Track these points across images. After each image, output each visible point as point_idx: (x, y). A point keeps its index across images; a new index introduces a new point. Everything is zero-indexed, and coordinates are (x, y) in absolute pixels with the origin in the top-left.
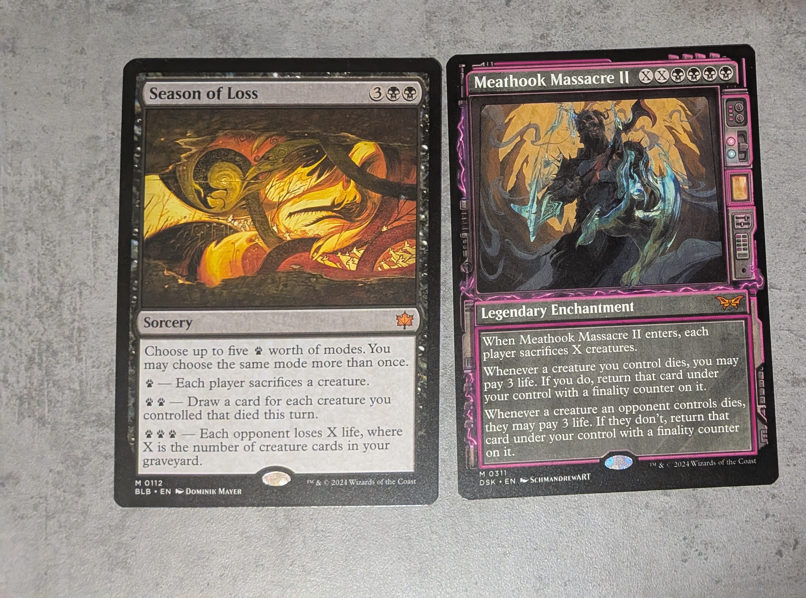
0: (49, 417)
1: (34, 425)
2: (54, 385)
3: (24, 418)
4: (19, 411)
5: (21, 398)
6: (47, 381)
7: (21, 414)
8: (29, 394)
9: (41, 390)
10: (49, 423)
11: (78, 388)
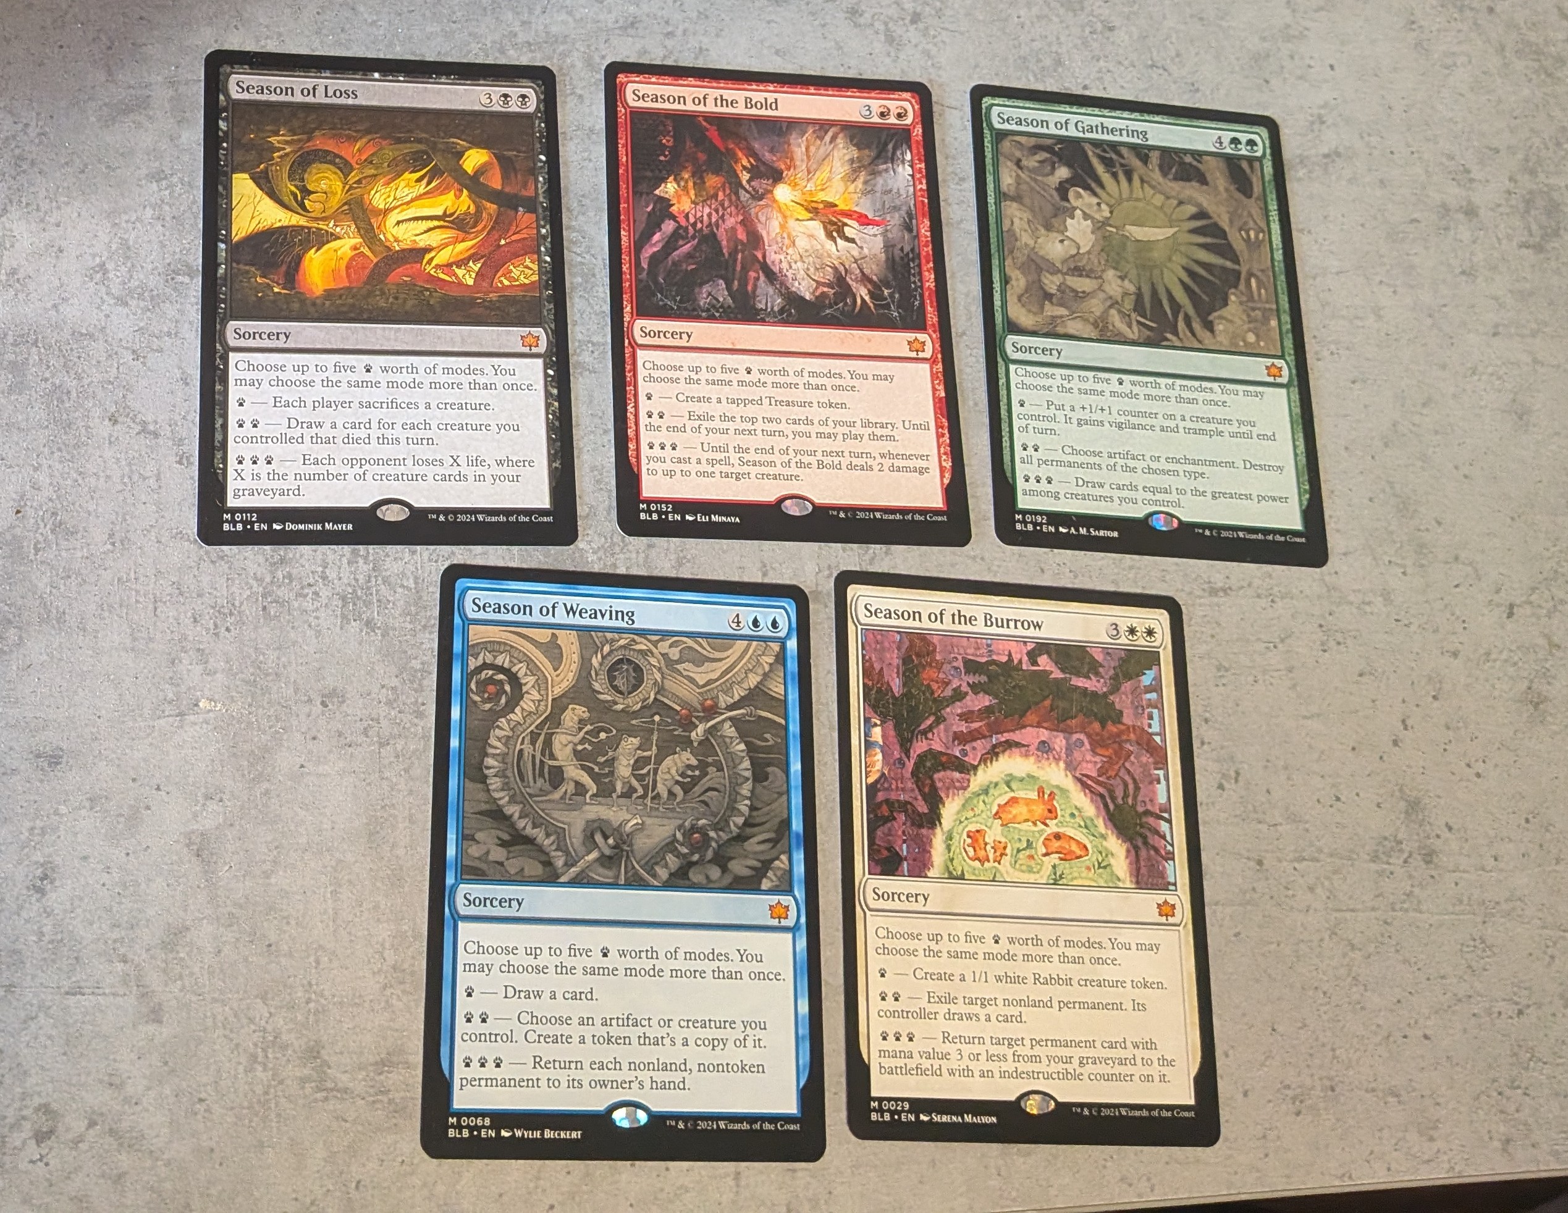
0: (379, 621)
1: (361, 631)
2: (384, 582)
3: (349, 622)
4: (342, 614)
5: (344, 599)
6: (376, 577)
7: (344, 617)
8: (354, 591)
9: (369, 588)
10: (379, 628)
11: (413, 586)
